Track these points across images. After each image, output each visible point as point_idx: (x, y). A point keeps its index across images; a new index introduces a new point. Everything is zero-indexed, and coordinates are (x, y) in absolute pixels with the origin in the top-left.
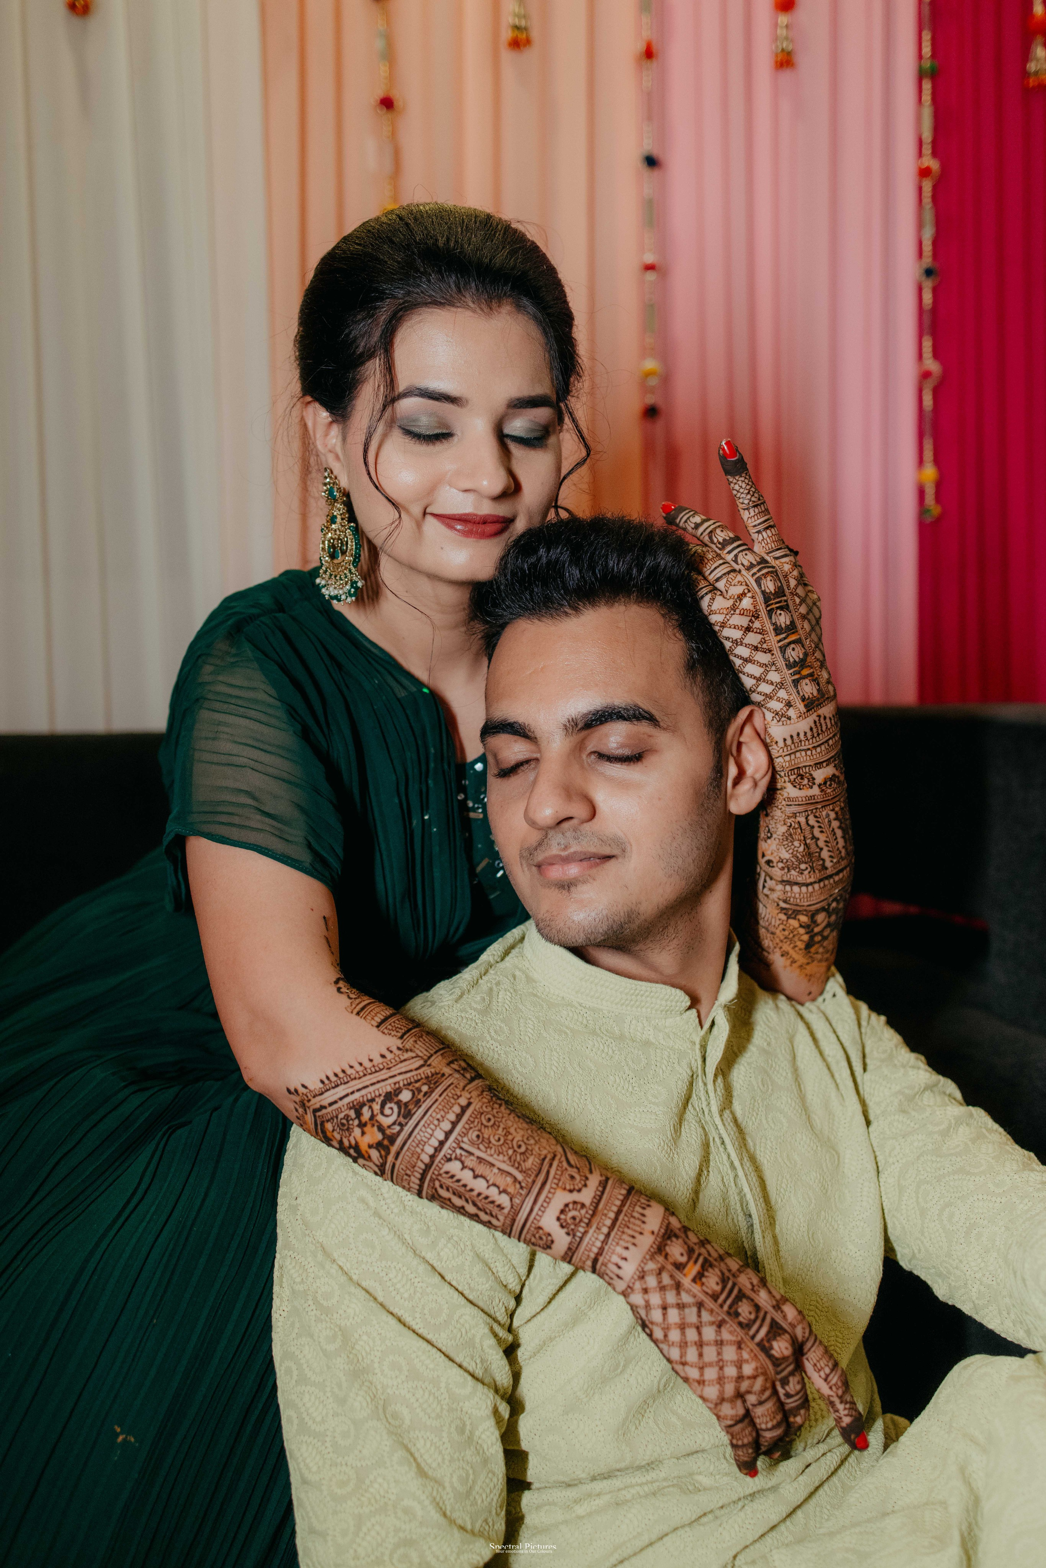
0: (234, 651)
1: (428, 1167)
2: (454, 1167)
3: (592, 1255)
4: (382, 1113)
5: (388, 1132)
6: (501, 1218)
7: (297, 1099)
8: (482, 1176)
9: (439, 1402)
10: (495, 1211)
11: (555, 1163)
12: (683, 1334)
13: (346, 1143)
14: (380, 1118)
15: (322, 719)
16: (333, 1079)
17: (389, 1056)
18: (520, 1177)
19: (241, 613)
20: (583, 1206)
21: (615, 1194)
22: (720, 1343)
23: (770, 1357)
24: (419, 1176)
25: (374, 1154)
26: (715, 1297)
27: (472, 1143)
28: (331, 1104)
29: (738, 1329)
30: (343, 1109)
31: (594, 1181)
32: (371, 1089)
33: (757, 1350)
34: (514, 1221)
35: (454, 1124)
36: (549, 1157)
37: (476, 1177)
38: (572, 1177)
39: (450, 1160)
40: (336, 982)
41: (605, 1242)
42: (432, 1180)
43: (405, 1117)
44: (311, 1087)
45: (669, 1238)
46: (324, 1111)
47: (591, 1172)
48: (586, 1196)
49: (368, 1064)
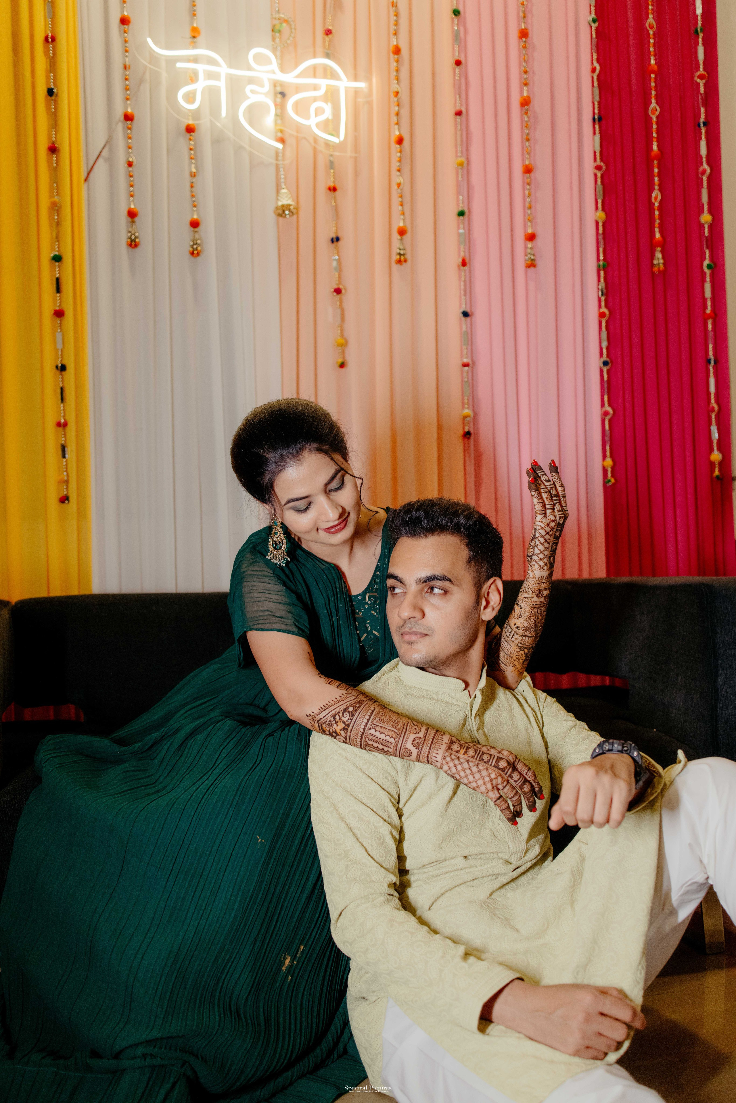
0: (253, 557)
1: (363, 733)
2: (372, 731)
3: (426, 755)
4: (343, 716)
5: (346, 723)
6: (392, 747)
7: (310, 718)
8: (383, 733)
9: (371, 829)
10: (390, 745)
11: (409, 725)
12: (465, 772)
13: (331, 731)
14: (343, 718)
15: (292, 579)
16: (323, 707)
17: (343, 696)
18: (396, 731)
19: (255, 542)
20: (420, 738)
21: (431, 733)
22: (480, 771)
23: (499, 769)
24: (360, 738)
25: (342, 733)
26: (473, 757)
27: (378, 722)
28: (324, 717)
29: (485, 764)
30: (329, 718)
31: (423, 729)
32: (338, 708)
33: (494, 768)
34: (397, 747)
35: (370, 716)
36: (406, 723)
37: (381, 733)
38: (415, 729)
39: (370, 729)
40: (319, 674)
41: (430, 749)
42: (365, 738)
43: (352, 717)
44: (315, 712)
45: (452, 743)
46: (321, 720)
47: (422, 726)
48: (421, 735)
49: (335, 700)
